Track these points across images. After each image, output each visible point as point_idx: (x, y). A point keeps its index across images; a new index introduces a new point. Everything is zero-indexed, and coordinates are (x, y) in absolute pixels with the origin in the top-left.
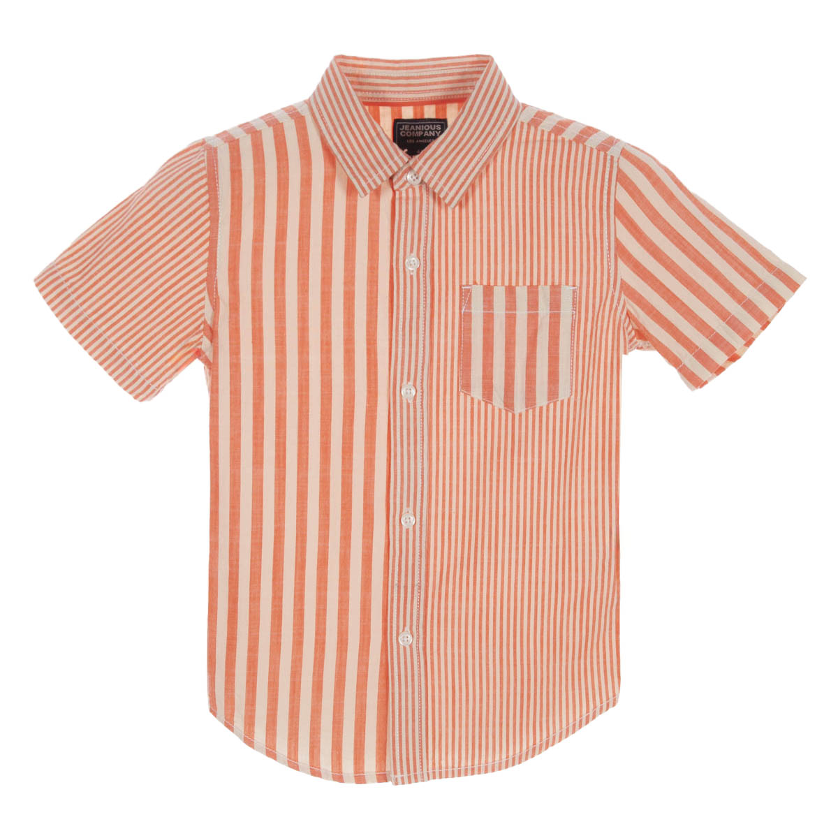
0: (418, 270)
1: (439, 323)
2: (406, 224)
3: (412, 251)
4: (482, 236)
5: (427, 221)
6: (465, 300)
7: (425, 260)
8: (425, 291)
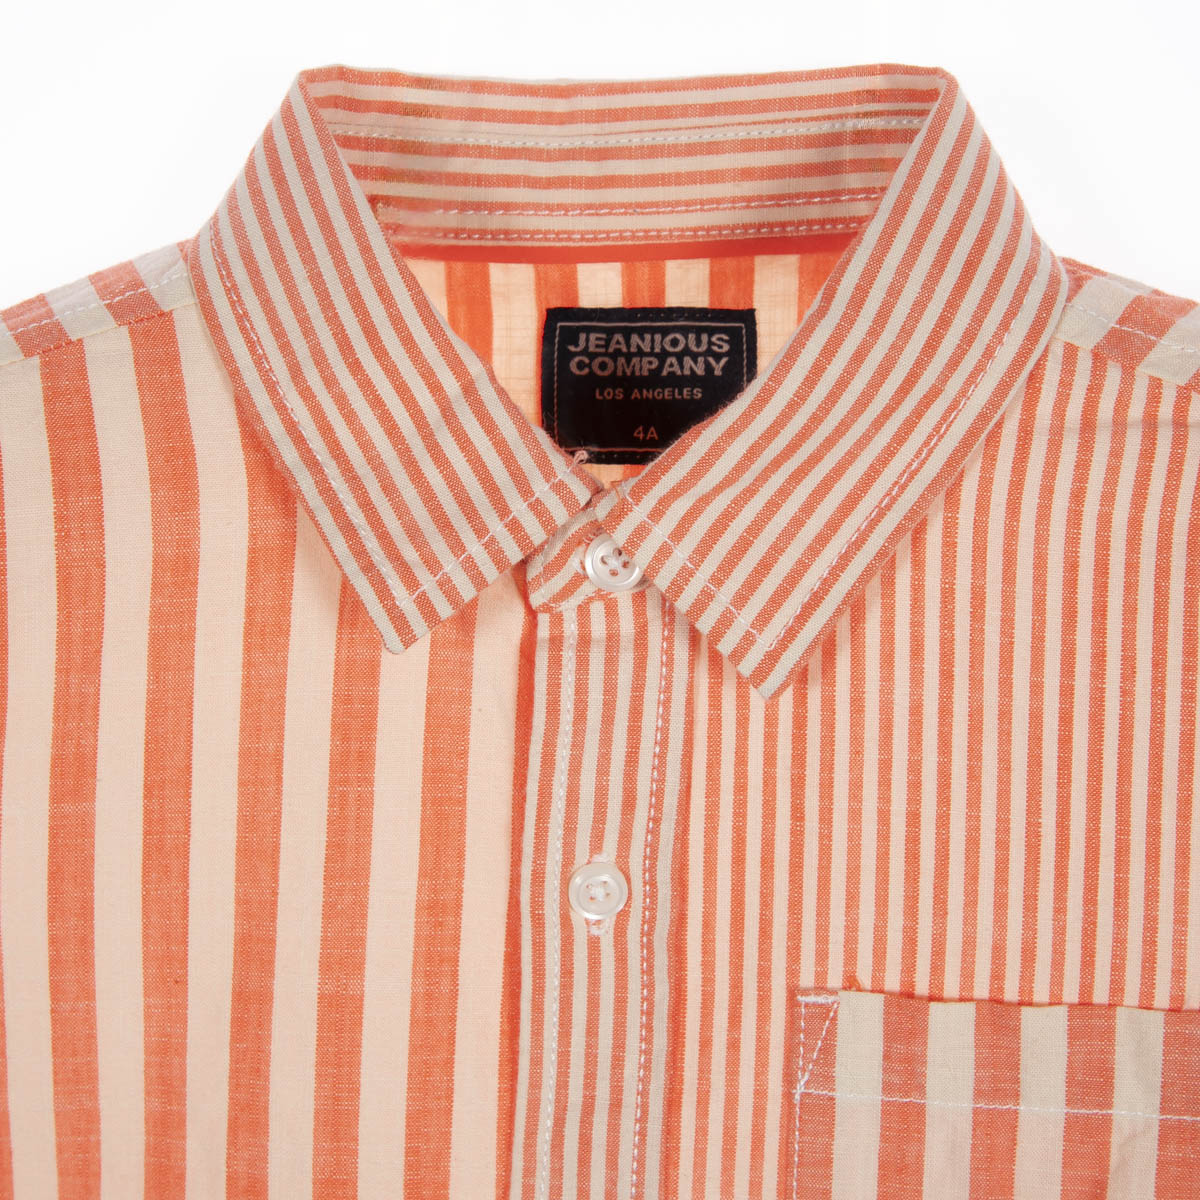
0: (623, 917)
1: (702, 1132)
2: (578, 745)
3: (596, 845)
4: (885, 798)
5: (664, 730)
6: (809, 1049)
7: (652, 883)
8: (649, 1000)
